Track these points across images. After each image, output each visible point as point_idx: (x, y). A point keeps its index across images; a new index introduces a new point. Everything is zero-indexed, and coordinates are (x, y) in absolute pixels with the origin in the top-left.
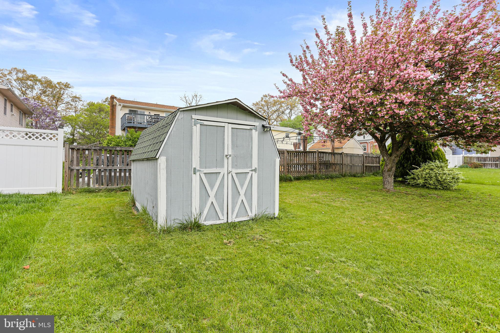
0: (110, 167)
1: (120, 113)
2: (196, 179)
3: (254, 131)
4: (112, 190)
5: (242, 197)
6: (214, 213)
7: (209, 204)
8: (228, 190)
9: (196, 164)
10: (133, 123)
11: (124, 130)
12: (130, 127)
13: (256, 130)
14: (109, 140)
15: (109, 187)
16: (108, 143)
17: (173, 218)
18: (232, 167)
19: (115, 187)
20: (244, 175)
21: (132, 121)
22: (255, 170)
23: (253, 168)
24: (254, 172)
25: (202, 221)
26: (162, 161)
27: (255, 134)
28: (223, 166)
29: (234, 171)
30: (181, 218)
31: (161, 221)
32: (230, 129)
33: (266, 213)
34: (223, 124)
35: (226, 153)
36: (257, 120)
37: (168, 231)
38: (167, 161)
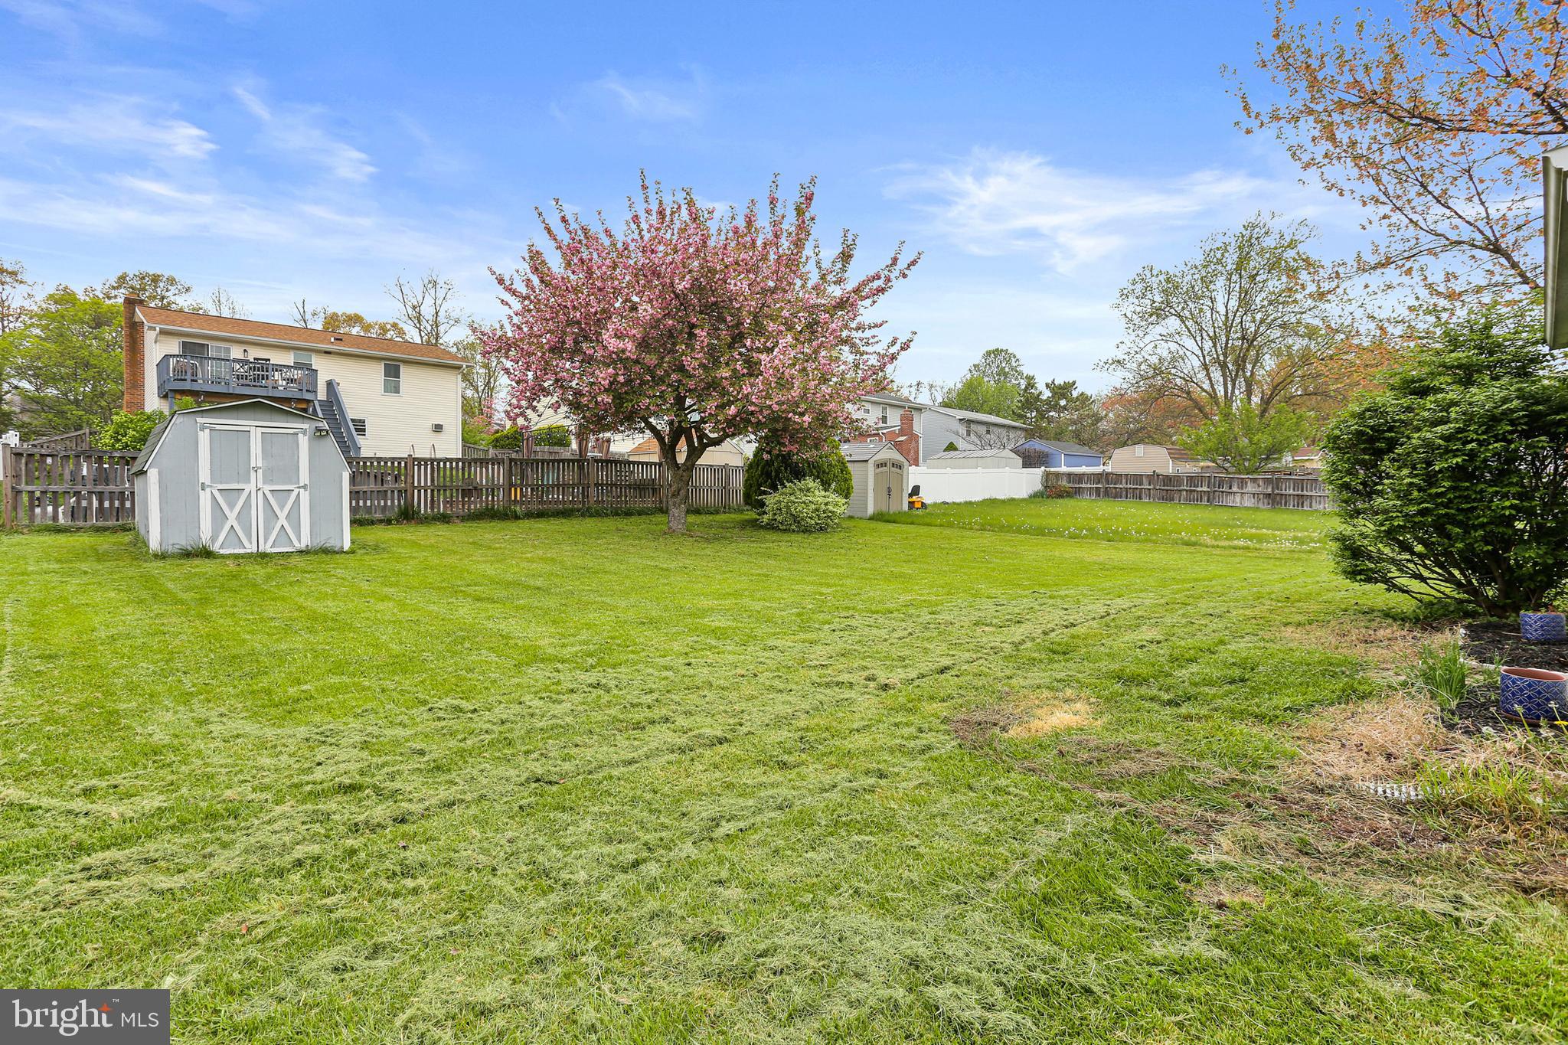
0: (99, 488)
1: (156, 350)
2: (205, 498)
3: (300, 436)
4: (105, 529)
5: (283, 521)
6: (236, 539)
7: (227, 528)
8: (257, 513)
9: (204, 476)
10: (189, 380)
11: (165, 397)
12: (183, 392)
13: (304, 434)
14: (121, 425)
15: (100, 524)
16: (118, 433)
17: (171, 542)
18: (264, 483)
19: (110, 523)
20: (286, 493)
21: (189, 377)
22: (305, 487)
23: (302, 484)
24: (302, 490)
25: (216, 548)
26: (153, 474)
27: (304, 441)
28: (248, 481)
29: (267, 488)
30: (183, 543)
31: (154, 543)
32: (259, 435)
33: (328, 545)
34: (247, 428)
35: (253, 464)
36: (306, 420)
37: (162, 556)
38: (159, 473)
